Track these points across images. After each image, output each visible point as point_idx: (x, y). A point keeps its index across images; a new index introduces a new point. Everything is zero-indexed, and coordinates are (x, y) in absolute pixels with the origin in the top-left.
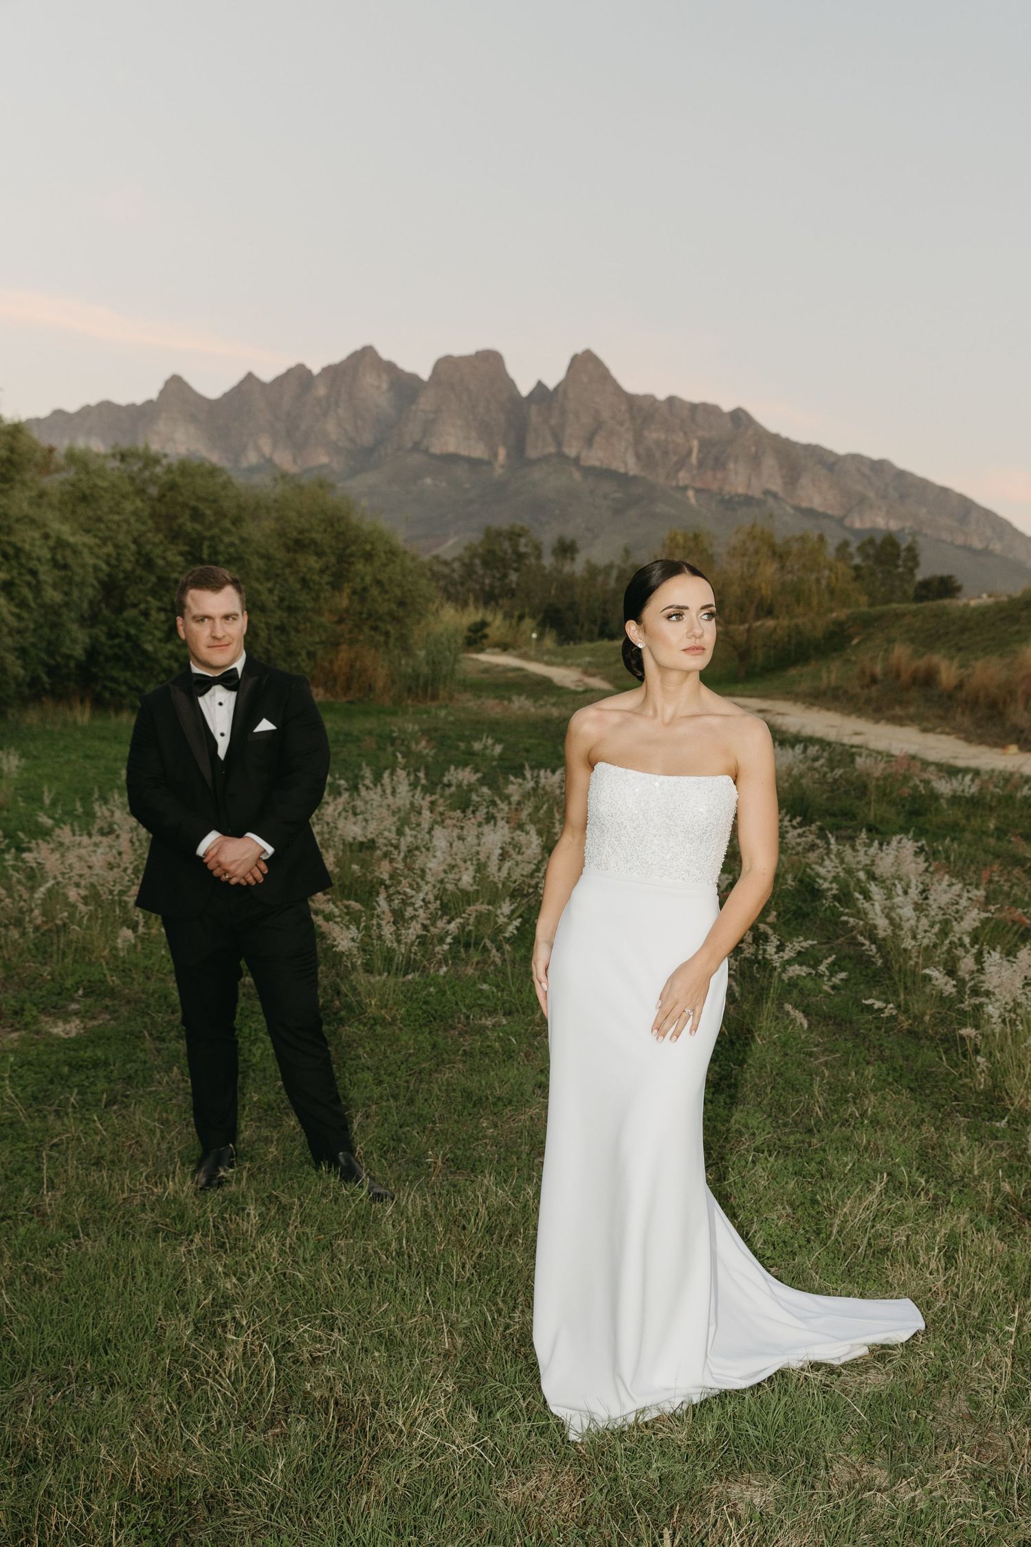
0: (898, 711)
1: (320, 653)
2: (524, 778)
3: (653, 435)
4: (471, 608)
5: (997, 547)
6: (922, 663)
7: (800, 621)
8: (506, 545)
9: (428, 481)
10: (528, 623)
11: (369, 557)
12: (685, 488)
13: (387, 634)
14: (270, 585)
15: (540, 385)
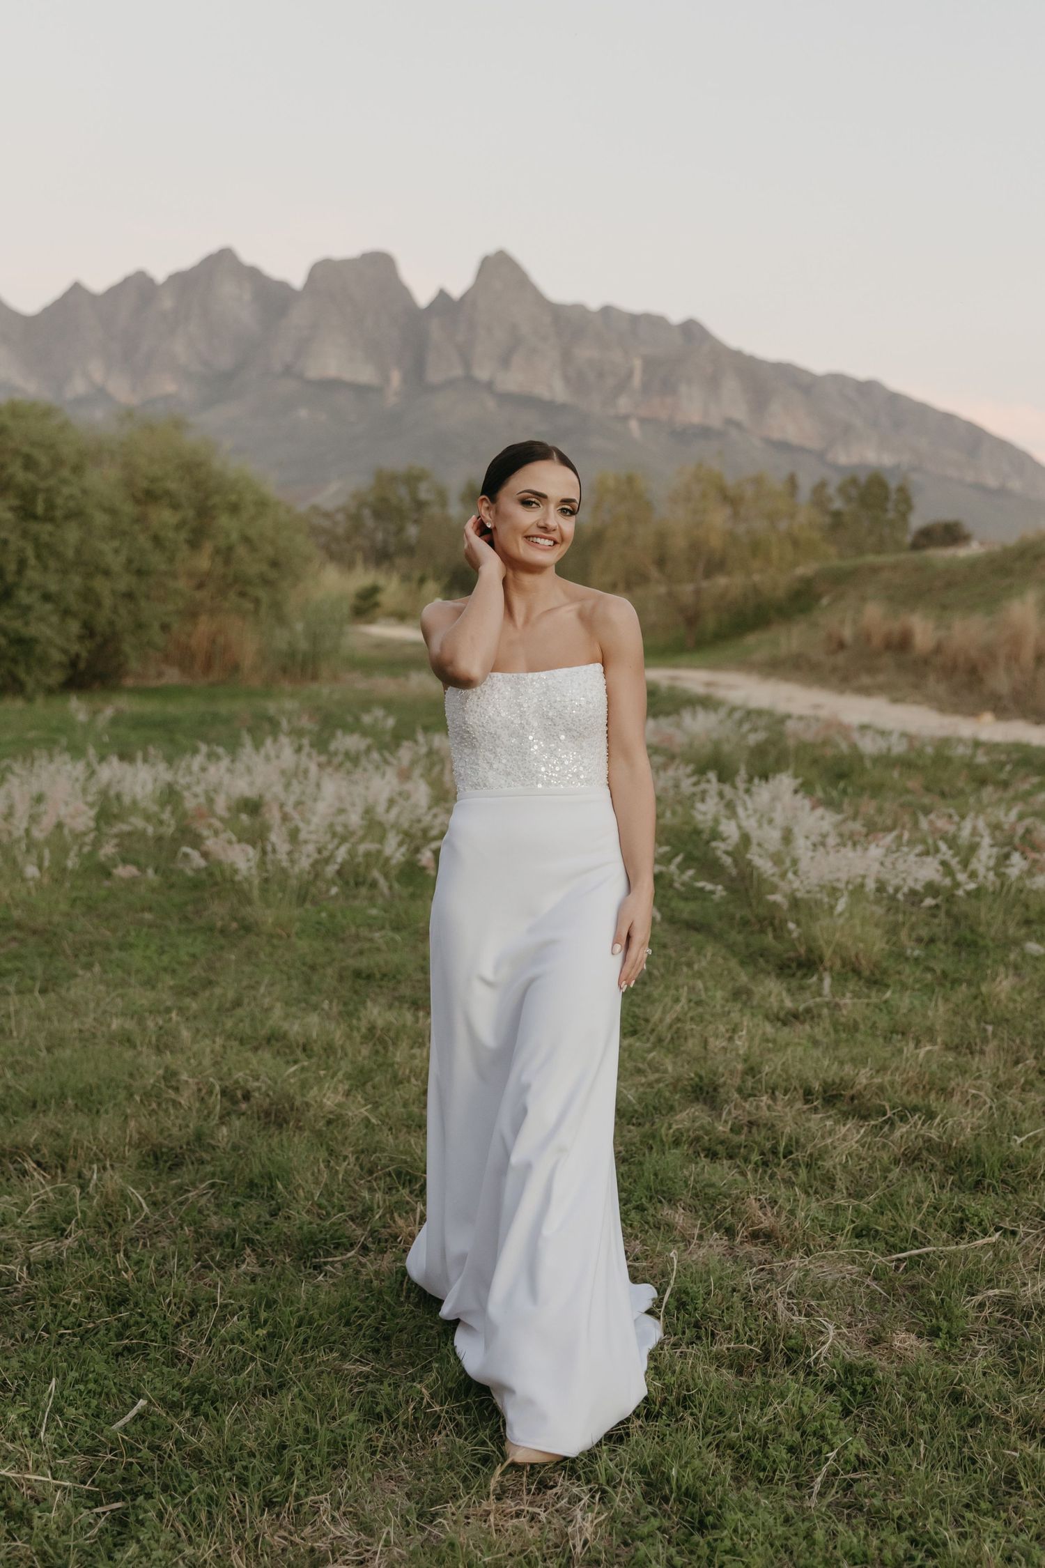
0: (866, 680)
1: (175, 626)
2: (416, 741)
3: (585, 353)
4: (359, 569)
5: (1015, 485)
6: (896, 626)
7: (757, 578)
8: (403, 491)
9: (303, 413)
10: (431, 586)
11: (234, 509)
12: (625, 418)
13: (257, 601)
14: (116, 543)
15: (443, 295)
